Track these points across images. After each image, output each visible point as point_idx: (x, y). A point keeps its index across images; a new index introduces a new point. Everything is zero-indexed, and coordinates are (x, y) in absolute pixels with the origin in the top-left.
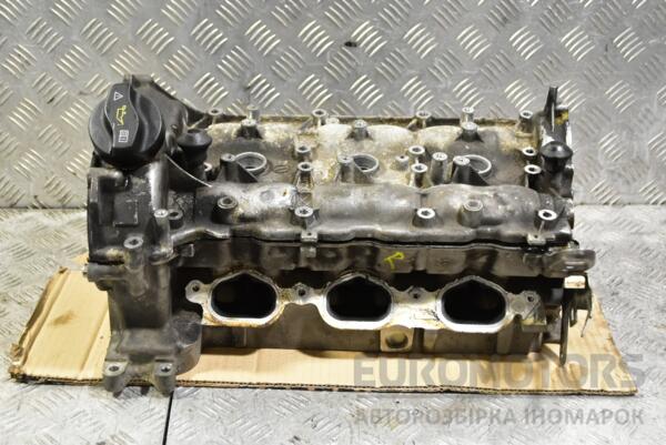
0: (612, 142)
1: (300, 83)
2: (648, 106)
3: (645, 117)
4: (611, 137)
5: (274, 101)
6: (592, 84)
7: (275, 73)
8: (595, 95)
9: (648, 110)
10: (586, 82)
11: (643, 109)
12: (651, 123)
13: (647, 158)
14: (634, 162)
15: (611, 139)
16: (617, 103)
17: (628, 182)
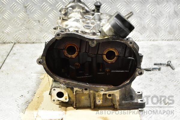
0: (135, 22)
1: (41, 5)
2: (145, 10)
3: (144, 14)
4: (135, 20)
5: (34, 11)
6: (128, 4)
7: (33, 2)
8: (129, 7)
9: (145, 12)
10: (126, 3)
11: (144, 11)
12: (147, 16)
13: (146, 26)
14: (143, 28)
15: (135, 21)
16: (136, 9)
17: (141, 34)
